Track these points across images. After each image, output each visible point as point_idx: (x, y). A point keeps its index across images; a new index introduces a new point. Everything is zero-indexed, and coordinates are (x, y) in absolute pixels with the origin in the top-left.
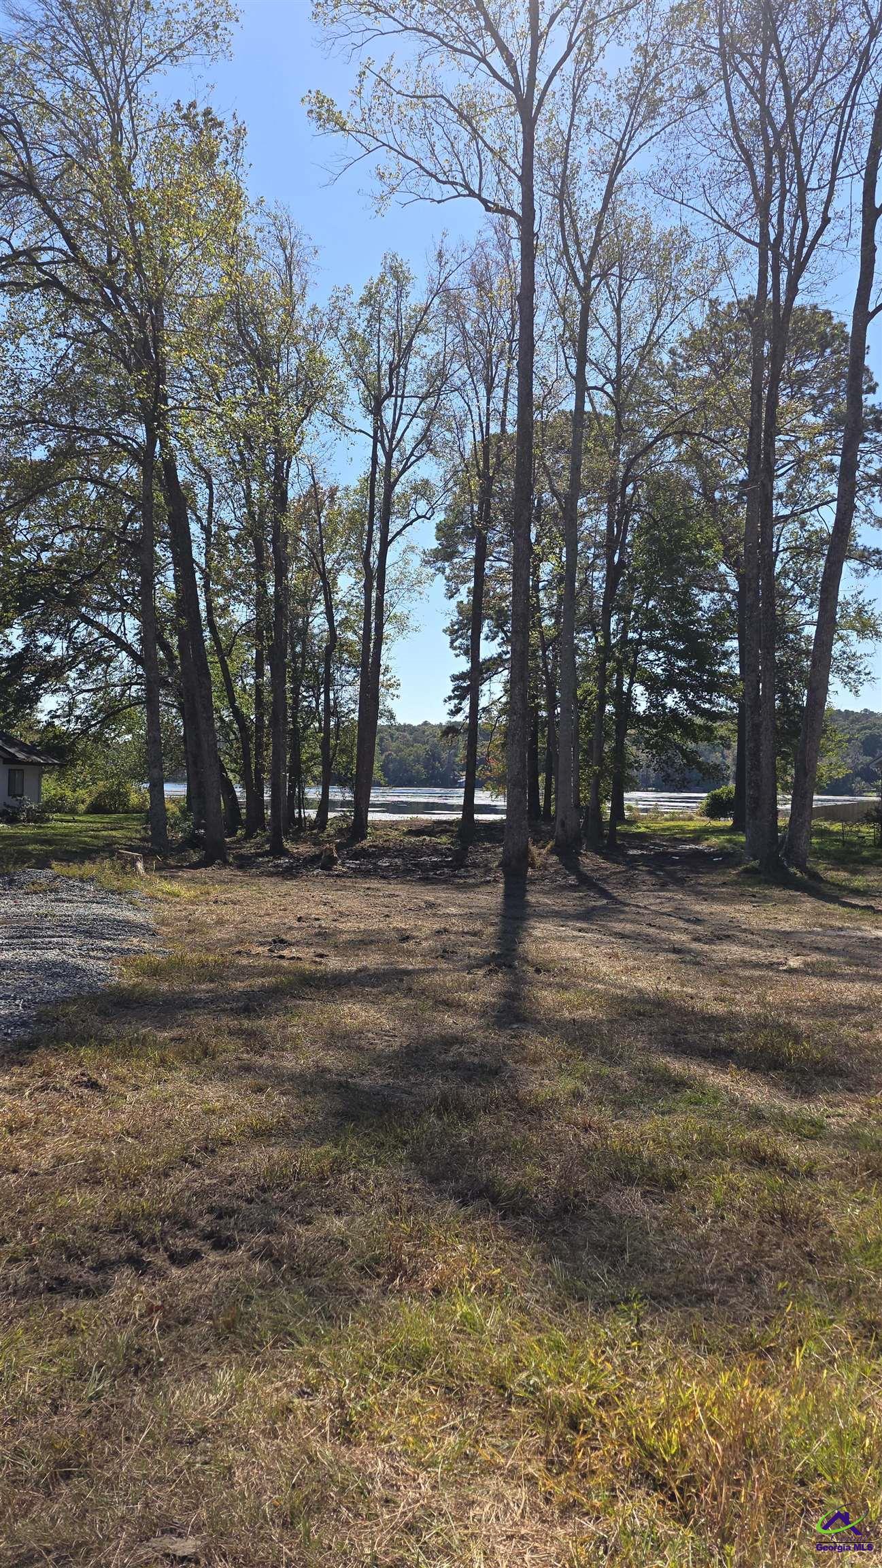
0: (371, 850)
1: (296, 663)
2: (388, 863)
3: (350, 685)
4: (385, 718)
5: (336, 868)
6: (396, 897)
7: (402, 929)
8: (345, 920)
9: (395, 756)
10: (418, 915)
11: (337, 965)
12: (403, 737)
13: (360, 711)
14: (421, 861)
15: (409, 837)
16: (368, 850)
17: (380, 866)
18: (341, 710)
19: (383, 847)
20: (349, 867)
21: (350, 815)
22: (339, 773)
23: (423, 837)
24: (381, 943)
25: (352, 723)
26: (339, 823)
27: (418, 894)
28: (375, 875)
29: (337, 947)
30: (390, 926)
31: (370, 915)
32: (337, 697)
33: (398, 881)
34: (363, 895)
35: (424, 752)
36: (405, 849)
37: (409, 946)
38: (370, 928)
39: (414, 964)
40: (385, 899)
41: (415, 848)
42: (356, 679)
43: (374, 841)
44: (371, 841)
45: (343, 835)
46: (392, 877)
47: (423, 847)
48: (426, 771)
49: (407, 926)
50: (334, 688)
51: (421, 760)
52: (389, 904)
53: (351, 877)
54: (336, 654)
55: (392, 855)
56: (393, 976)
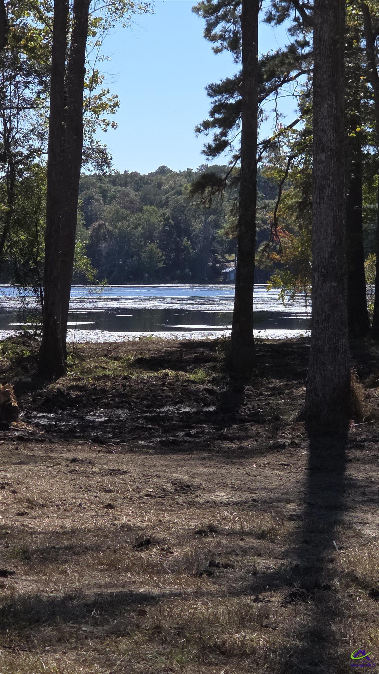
0: (74, 394)
2: (105, 416)
3: (32, 107)
4: (93, 162)
5: (17, 426)
6: (122, 475)
7: (136, 528)
8: (38, 513)
9: (110, 228)
10: (163, 504)
11: (30, 588)
12: (124, 195)
13: (51, 152)
14: (163, 412)
15: (140, 372)
16: (68, 394)
17: (90, 421)
18: (17, 150)
19: (95, 389)
20: (39, 423)
21: (36, 334)
22: (16, 261)
23: (164, 371)
24: (103, 551)
25: (36, 175)
26: (17, 348)
27: (159, 469)
28: (83, 437)
29: (28, 559)
30: (116, 522)
31: (80, 505)
32: (12, 129)
33: (123, 447)
34: (66, 472)
35: (161, 221)
36: (132, 393)
37: (151, 556)
38: (83, 527)
39: (161, 585)
40: (104, 478)
41: (151, 390)
42: (42, 96)
43: (79, 379)
44: (74, 379)
45: (25, 368)
46: (112, 440)
47: (165, 388)
48: (165, 253)
49: (146, 523)
50: (4, 112)
51: (156, 235)
52: (111, 486)
53: (42, 441)
54: (7, 54)
55: (111, 402)
56: (128, 605)
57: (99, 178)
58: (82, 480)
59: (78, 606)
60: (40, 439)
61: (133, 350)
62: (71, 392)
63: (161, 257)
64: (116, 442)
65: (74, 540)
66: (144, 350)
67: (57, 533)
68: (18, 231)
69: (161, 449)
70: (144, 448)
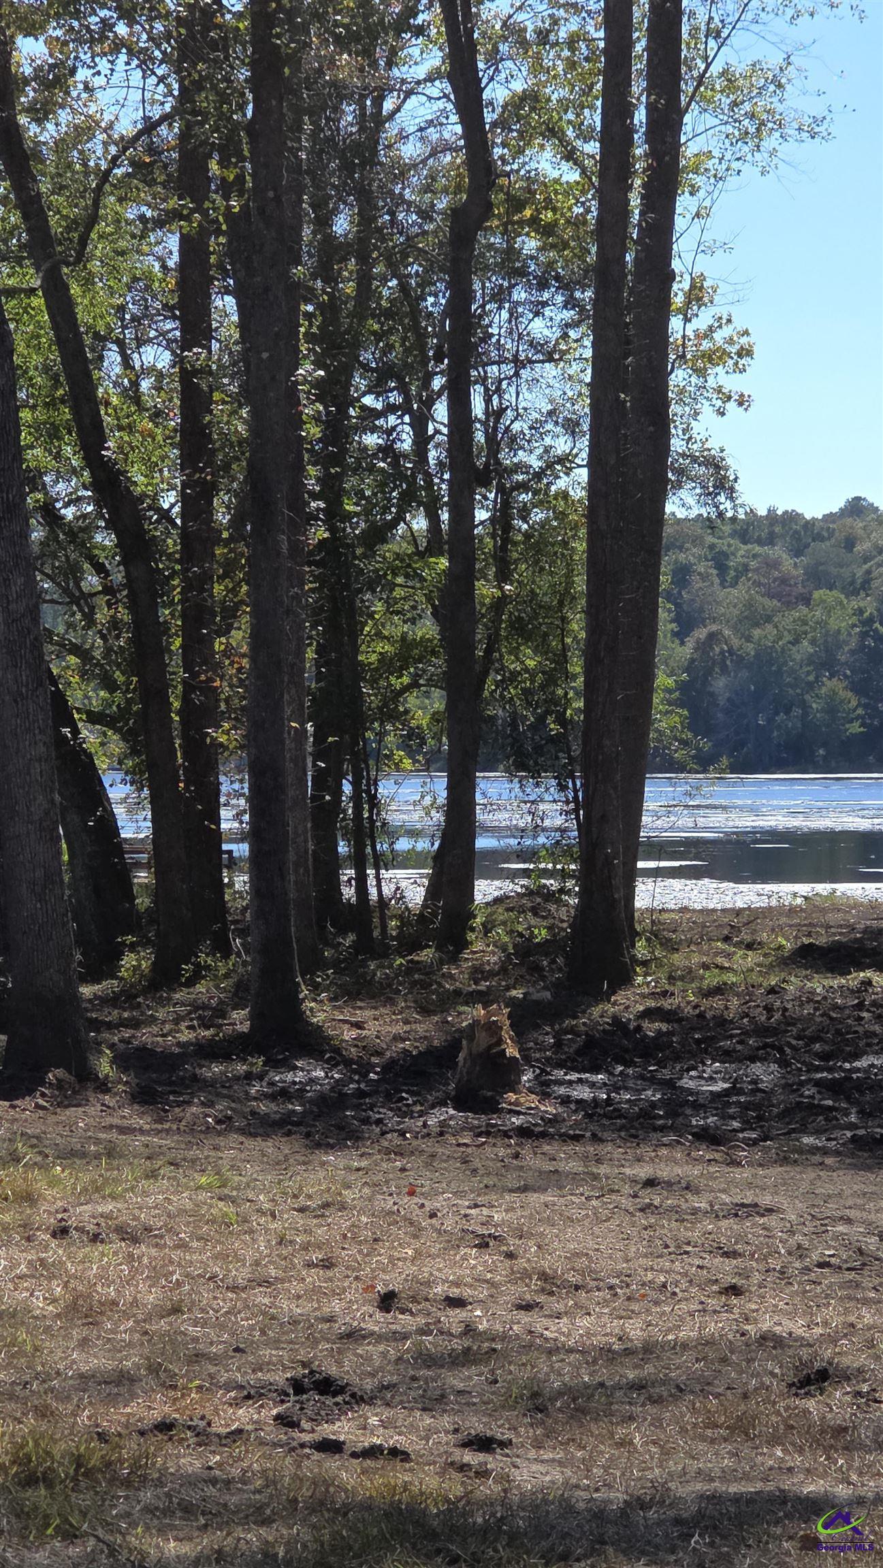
0: (651, 1028)
1: (331, 279)
2: (724, 1080)
3: (550, 359)
4: (694, 488)
5: (517, 1103)
6: (763, 1215)
7: (796, 1341)
8: (566, 1305)
9: (736, 642)
10: (858, 1285)
11: (548, 1478)
12: (767, 564)
13: (594, 464)
14: (858, 1070)
15: (806, 977)
16: (639, 1028)
17: (690, 1092)
18: (515, 460)
19: (701, 1016)
20: (569, 1097)
21: (562, 891)
22: (515, 719)
23: (862, 974)
24: (717, 1396)
25: (561, 516)
26: (519, 923)
27: (850, 1203)
28: (672, 1128)
29: (541, 1411)
30: (746, 1327)
31: (664, 1286)
32: (501, 411)
33: (766, 1150)
34: (631, 1210)
35: (854, 626)
36: (789, 1024)
37: (831, 1409)
38: (670, 1337)
39: (854, 1477)
40: (721, 1223)
41: (831, 1018)
42: (573, 334)
43: (665, 994)
44: (653, 993)
45: (536, 969)
46: (741, 1135)
47: (865, 1014)
48: (864, 701)
49: (818, 1331)
50: (486, 372)
51: (843, 658)
52: (736, 1243)
53: (576, 1138)
54: (492, 240)
55: (739, 1047)
56: (777, 1522)
57: (709, 524)
58: (668, 1227)
59: (659, 1523)
60: (571, 1132)
61: (790, 926)
62: (646, 1024)
63: (854, 710)
64: (750, 1139)
65: (649, 1369)
66: (815, 926)
67: (609, 1350)
68: (518, 648)
69: (853, 1155)
70: (814, 1154)
